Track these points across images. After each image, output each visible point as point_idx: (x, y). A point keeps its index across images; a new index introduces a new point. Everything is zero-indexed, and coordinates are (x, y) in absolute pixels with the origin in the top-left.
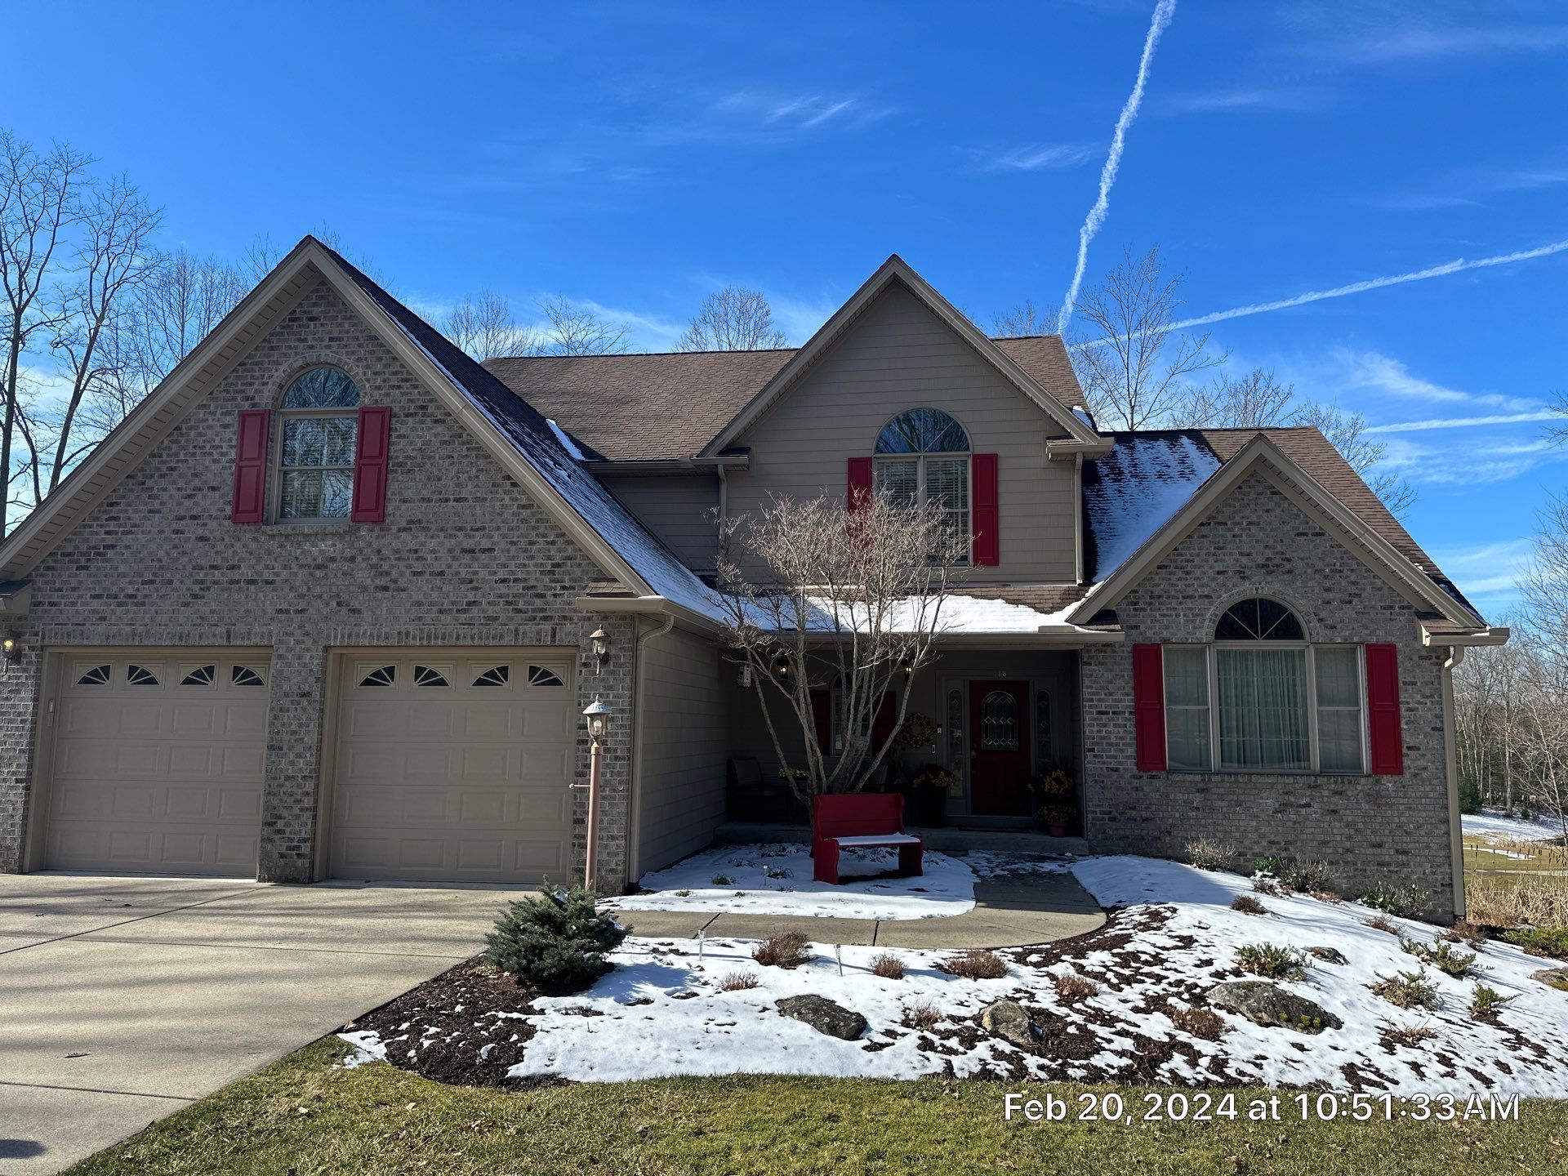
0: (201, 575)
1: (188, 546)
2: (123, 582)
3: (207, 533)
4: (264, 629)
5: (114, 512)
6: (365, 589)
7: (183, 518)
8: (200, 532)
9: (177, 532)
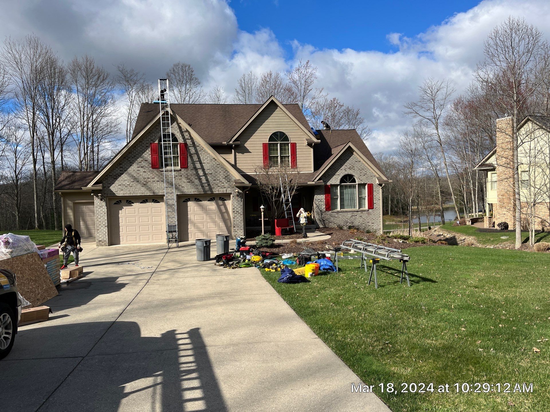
0: (145, 180)
1: (141, 174)
2: (126, 182)
3: (145, 171)
4: (162, 191)
5: (121, 166)
6: (185, 182)
7: (139, 167)
8: (144, 170)
9: (138, 170)
